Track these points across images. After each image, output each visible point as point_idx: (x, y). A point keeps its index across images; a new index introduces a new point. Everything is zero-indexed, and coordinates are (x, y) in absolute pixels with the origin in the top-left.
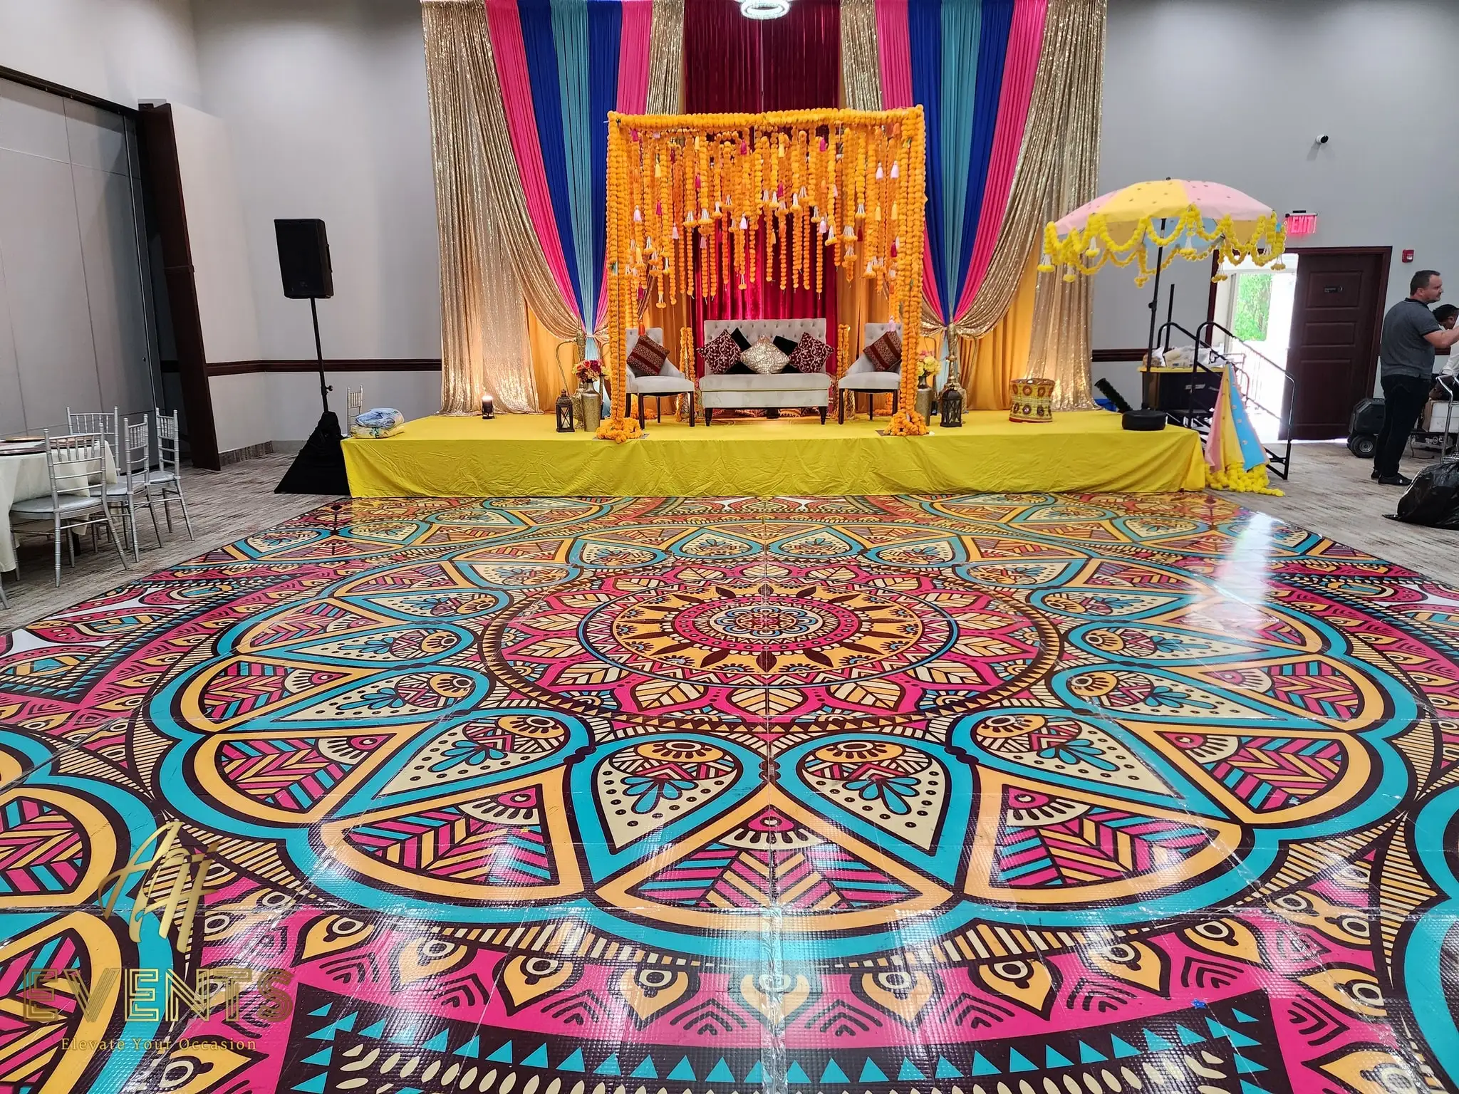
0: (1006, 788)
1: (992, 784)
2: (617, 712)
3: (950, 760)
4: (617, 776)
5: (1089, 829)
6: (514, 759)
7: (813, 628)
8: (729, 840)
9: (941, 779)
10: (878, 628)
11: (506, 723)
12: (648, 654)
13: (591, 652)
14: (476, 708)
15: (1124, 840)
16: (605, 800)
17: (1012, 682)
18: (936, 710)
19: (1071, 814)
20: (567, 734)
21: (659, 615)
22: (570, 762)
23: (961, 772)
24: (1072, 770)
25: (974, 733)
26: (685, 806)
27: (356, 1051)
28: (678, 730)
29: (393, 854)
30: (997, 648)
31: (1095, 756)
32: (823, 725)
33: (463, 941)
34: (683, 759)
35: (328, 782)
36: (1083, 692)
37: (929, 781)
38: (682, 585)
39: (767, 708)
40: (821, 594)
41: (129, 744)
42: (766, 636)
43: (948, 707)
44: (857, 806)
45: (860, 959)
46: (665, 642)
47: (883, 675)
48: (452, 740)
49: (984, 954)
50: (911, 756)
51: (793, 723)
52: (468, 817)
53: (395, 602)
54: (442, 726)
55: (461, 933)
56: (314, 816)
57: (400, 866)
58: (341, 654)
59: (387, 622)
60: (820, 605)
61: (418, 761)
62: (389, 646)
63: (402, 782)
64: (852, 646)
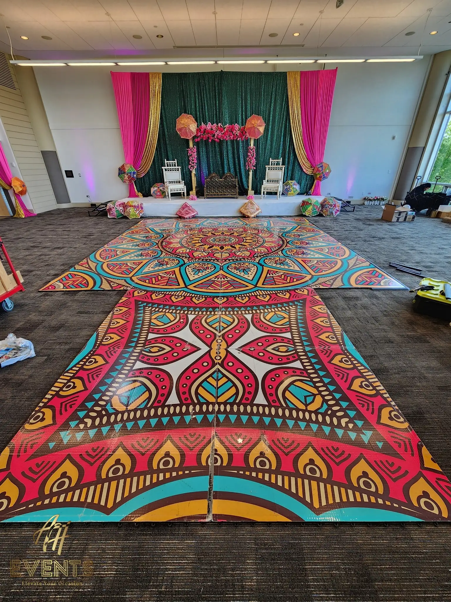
0: (268, 270)
1: (266, 269)
2: (189, 258)
3: (258, 266)
4: (190, 269)
5: (283, 277)
6: (168, 266)
7: (233, 241)
8: (213, 279)
9: (256, 269)
10: (247, 241)
11: (166, 260)
12: (195, 247)
13: (182, 246)
14: (159, 257)
15: (289, 278)
16: (188, 273)
17: (274, 252)
18: (257, 257)
19: (280, 274)
20: (179, 261)
21: (198, 239)
22: (180, 266)
23: (260, 268)
24: (282, 267)
25: (264, 261)
26: (204, 274)
27: (148, 307)
28: (202, 261)
29: (147, 281)
30: (273, 245)
31: (287, 264)
32: (233, 260)
33: (163, 294)
34: (203, 266)
35: (132, 270)
36: (289, 253)
37: (253, 270)
38: (203, 232)
39: (222, 257)
40: (235, 234)
41: (88, 264)
42: (223, 243)
43: (259, 256)
44: (238, 274)
45: (236, 295)
46: (200, 244)
47: (247, 250)
48: (155, 263)
49: (259, 294)
50: (251, 265)
51: (227, 259)
52: (161, 276)
53: (137, 237)
54: (152, 260)
55: (162, 293)
56: (131, 275)
57: (149, 283)
58: (127, 247)
59: (136, 241)
60: (235, 237)
61: (149, 266)
62: (138, 245)
63: (146, 270)
64: (241, 245)
